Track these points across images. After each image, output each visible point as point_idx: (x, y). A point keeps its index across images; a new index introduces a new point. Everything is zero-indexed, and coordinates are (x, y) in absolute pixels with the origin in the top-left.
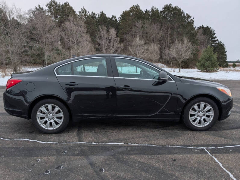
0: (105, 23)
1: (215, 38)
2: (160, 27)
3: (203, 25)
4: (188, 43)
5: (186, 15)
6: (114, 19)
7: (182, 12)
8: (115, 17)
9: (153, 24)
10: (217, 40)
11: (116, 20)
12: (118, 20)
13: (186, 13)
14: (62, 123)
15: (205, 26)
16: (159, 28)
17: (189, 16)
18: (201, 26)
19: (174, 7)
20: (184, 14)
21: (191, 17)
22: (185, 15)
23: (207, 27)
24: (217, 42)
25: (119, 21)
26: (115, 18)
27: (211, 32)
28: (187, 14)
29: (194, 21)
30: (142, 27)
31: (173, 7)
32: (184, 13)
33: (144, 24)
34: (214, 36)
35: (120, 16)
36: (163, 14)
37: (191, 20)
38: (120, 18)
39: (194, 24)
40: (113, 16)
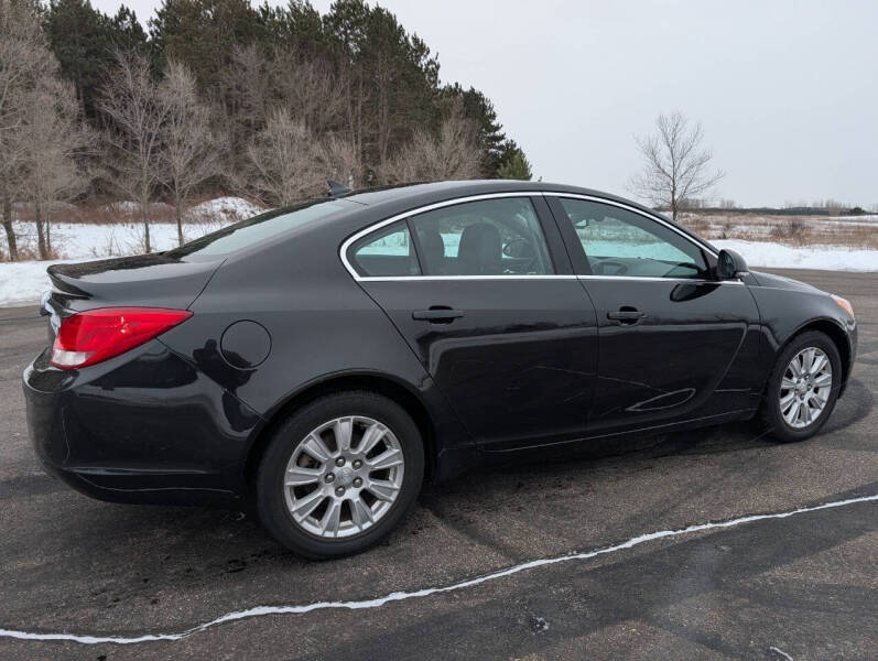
0: (88, 36)
1: (497, 128)
2: (331, 78)
3: (457, 84)
4: (457, 143)
5: (412, 44)
6: (127, 23)
7: (401, 30)
8: (133, 18)
9: (306, 63)
10: (502, 138)
11: (138, 29)
12: (146, 30)
13: (412, 34)
14: (395, 494)
15: (466, 89)
16: (326, 82)
17: (421, 49)
18: (453, 86)
19: (372, 8)
20: (406, 39)
21: (428, 52)
22: (410, 40)
23: (473, 90)
24: (503, 142)
25: (151, 33)
26: (133, 22)
27: (484, 108)
28: (416, 40)
29: (438, 67)
30: (263, 71)
31: (367, 10)
32: (406, 34)
33: (268, 60)
34: (494, 123)
35: (156, 17)
36: (336, 27)
37: (431, 62)
38: (157, 23)
39: (440, 77)
40: (124, 13)
